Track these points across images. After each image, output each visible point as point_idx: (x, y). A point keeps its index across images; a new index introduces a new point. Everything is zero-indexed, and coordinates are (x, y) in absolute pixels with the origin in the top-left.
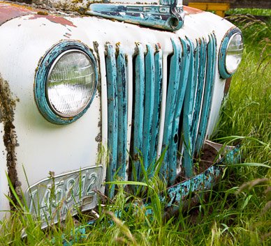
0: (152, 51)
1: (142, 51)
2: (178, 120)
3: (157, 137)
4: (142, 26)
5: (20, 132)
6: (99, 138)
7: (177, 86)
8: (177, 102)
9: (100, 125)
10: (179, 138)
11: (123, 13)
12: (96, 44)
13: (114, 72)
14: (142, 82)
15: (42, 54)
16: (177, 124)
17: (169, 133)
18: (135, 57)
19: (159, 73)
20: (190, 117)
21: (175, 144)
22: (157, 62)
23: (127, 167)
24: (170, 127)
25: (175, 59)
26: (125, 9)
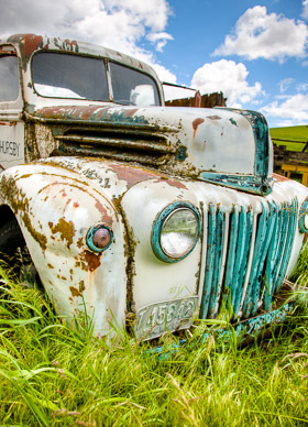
0: (246, 210)
1: (238, 210)
2: (262, 264)
3: (244, 277)
4: (239, 190)
5: (138, 265)
6: (198, 275)
7: (263, 238)
8: (262, 251)
9: (200, 264)
10: (261, 279)
11: (225, 180)
12: (201, 204)
13: (214, 225)
14: (236, 234)
15: (160, 210)
16: (261, 268)
17: (255, 275)
18: (232, 215)
19: (249, 228)
20: (272, 263)
21: (258, 283)
22: (248, 220)
23: (218, 298)
24: (255, 270)
25: (263, 218)
26: (227, 177)
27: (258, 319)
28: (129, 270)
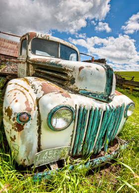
0: (98, 109)
1: (94, 108)
2: (104, 132)
3: (95, 138)
4: (96, 100)
6: (72, 136)
7: (105, 122)
8: (105, 127)
9: (73, 132)
10: (104, 138)
11: (90, 95)
12: (76, 106)
13: (81, 115)
14: (92, 120)
16: (104, 134)
17: (100, 137)
18: (91, 111)
19: (99, 117)
20: (109, 132)
21: (102, 140)
22: (99, 113)
23: (82, 145)
24: (101, 135)
25: (106, 113)
26: (91, 93)
27: (98, 160)
28: (39, 131)
